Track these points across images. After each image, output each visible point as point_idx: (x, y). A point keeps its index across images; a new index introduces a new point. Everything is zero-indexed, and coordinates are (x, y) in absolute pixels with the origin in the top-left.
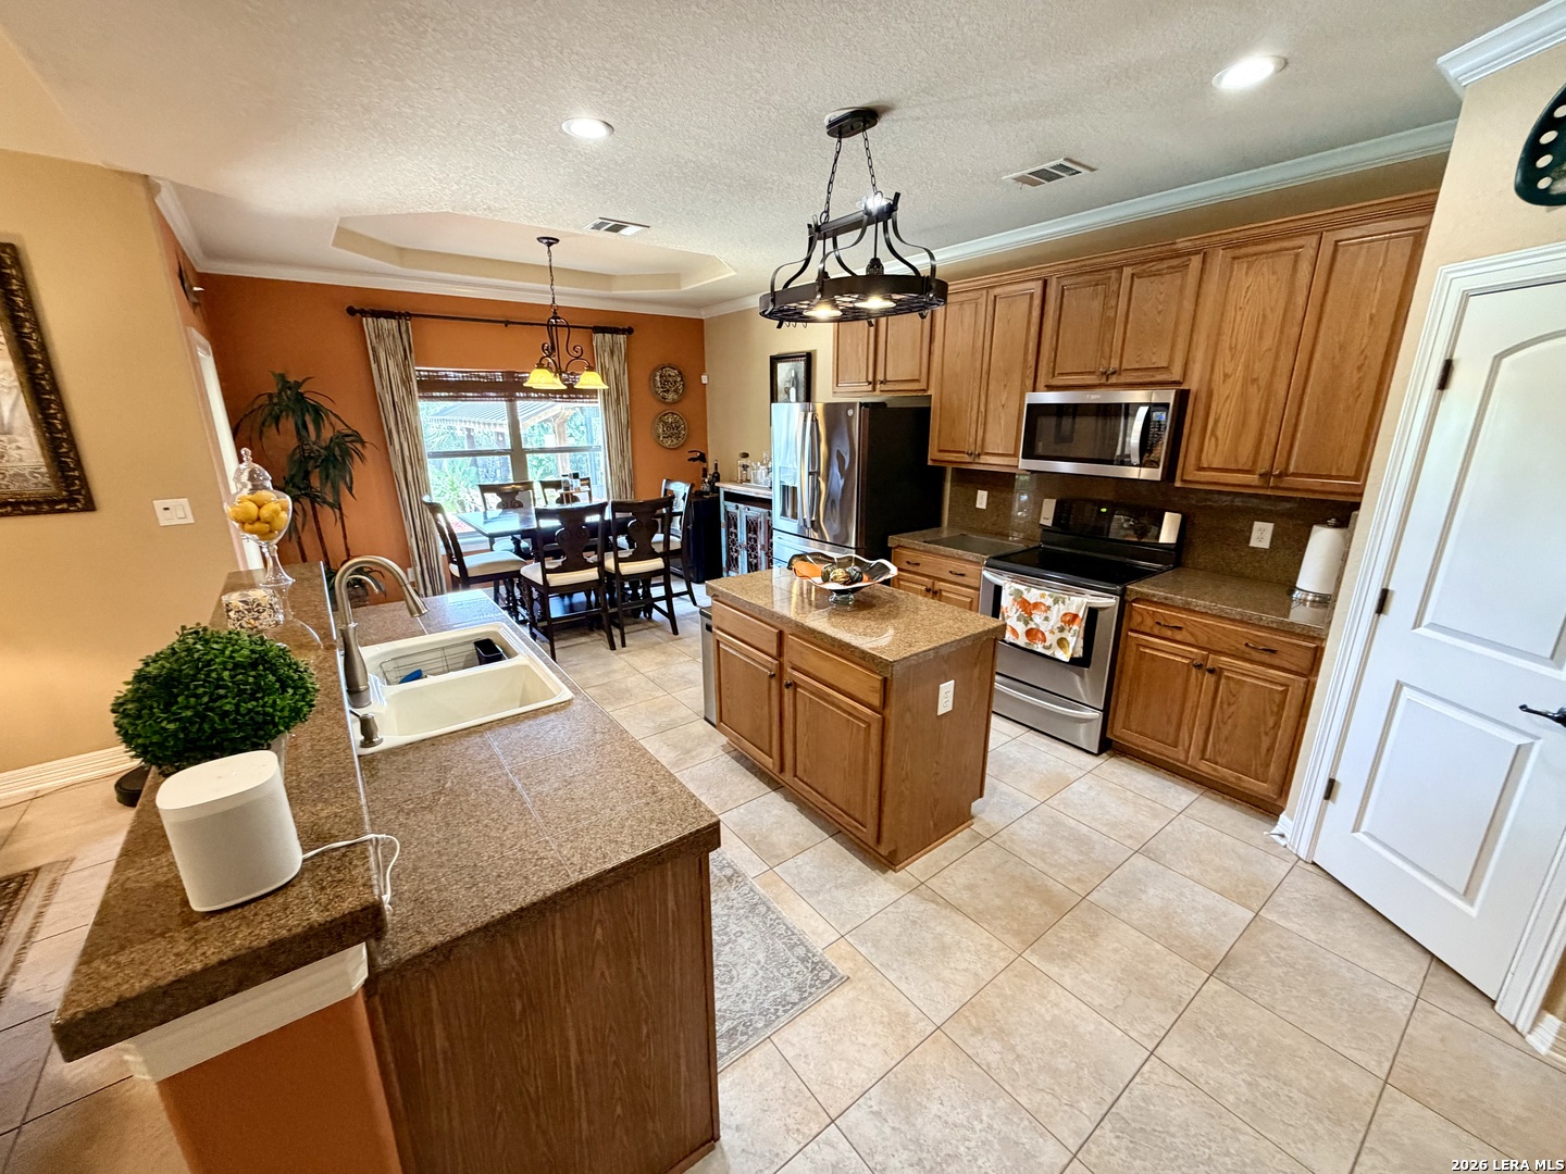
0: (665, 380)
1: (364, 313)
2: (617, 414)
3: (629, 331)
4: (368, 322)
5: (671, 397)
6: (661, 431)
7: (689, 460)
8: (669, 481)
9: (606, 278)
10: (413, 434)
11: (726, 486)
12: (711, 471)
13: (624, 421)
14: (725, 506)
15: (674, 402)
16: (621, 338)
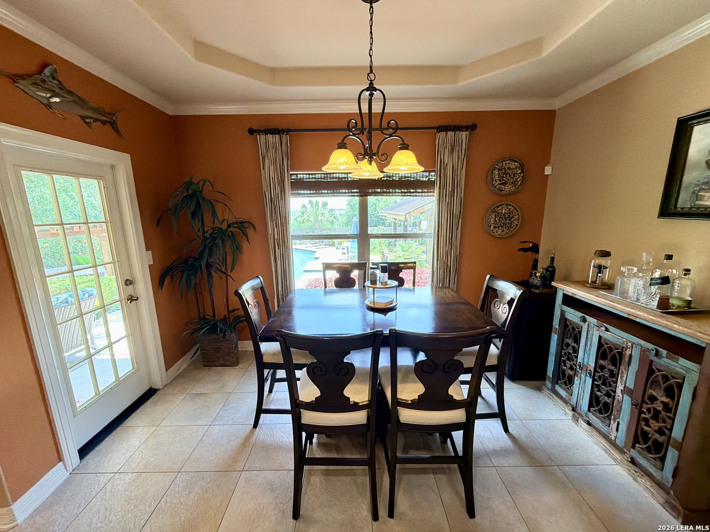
0: (504, 172)
1: (259, 132)
2: (450, 206)
3: (472, 128)
4: (261, 138)
5: (507, 188)
6: (492, 221)
7: (520, 250)
8: (493, 277)
9: (451, 71)
10: (282, 221)
11: (564, 289)
12: (543, 264)
13: (456, 211)
14: (563, 313)
15: (510, 194)
16: (464, 135)
